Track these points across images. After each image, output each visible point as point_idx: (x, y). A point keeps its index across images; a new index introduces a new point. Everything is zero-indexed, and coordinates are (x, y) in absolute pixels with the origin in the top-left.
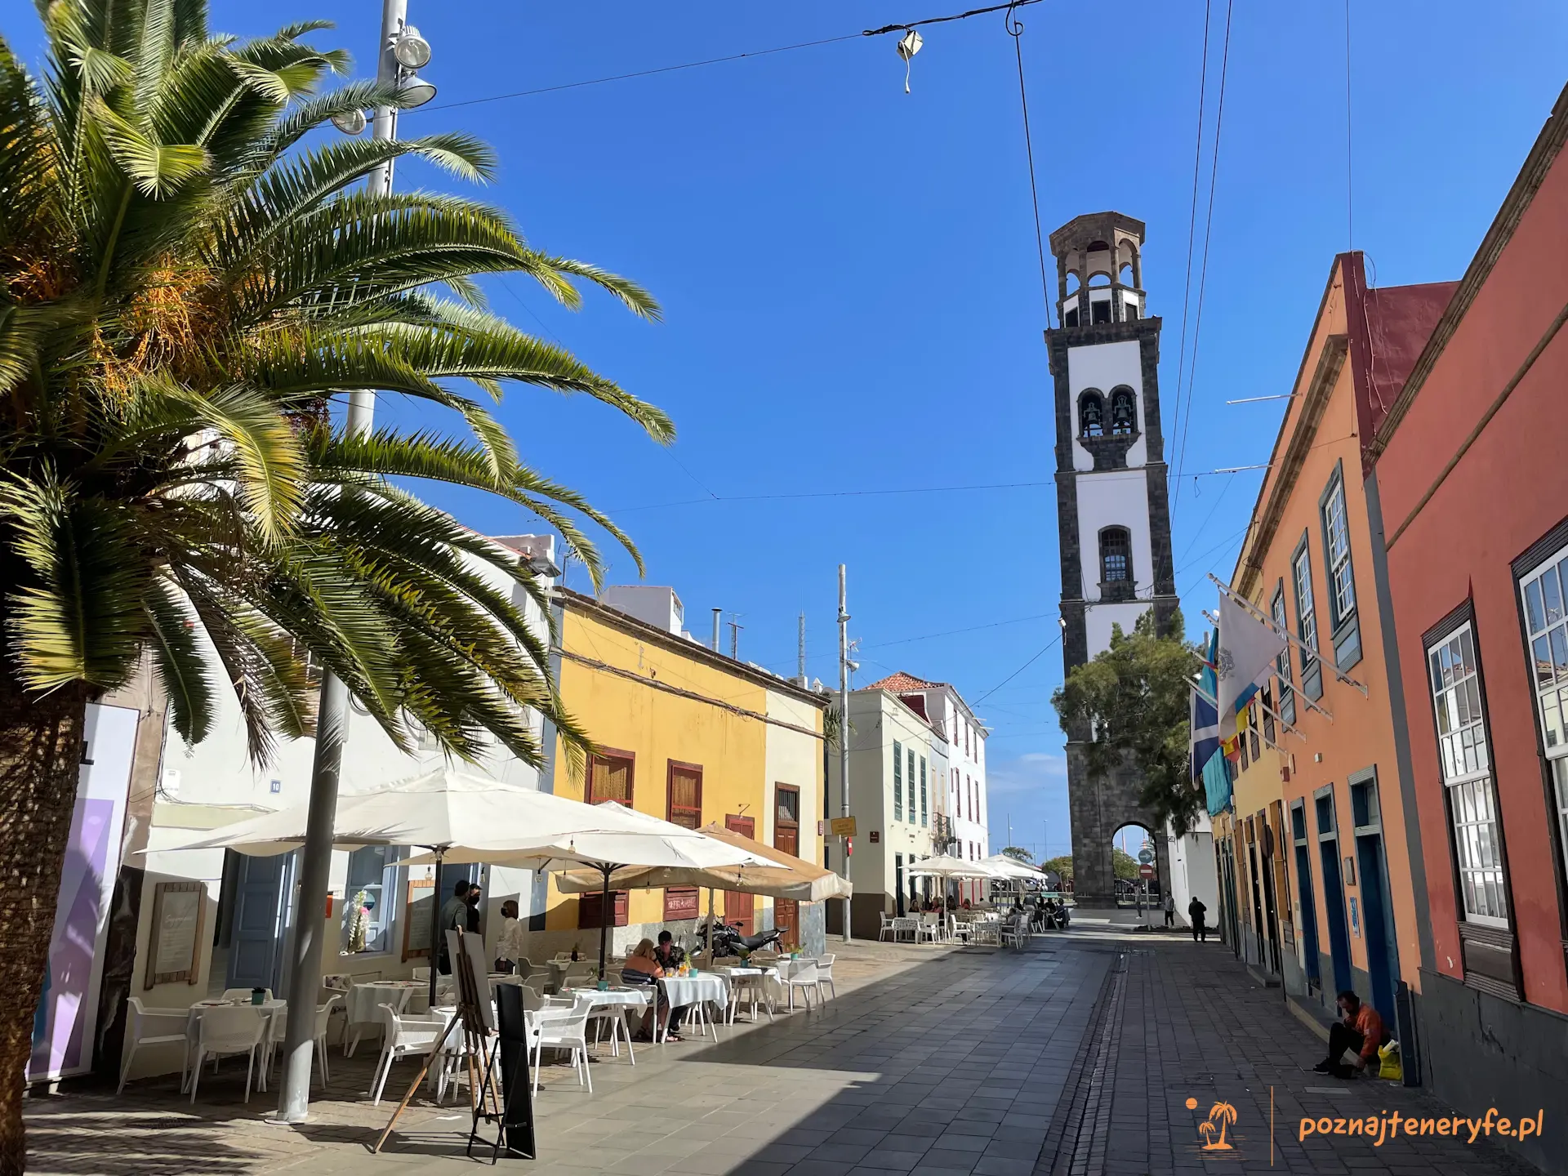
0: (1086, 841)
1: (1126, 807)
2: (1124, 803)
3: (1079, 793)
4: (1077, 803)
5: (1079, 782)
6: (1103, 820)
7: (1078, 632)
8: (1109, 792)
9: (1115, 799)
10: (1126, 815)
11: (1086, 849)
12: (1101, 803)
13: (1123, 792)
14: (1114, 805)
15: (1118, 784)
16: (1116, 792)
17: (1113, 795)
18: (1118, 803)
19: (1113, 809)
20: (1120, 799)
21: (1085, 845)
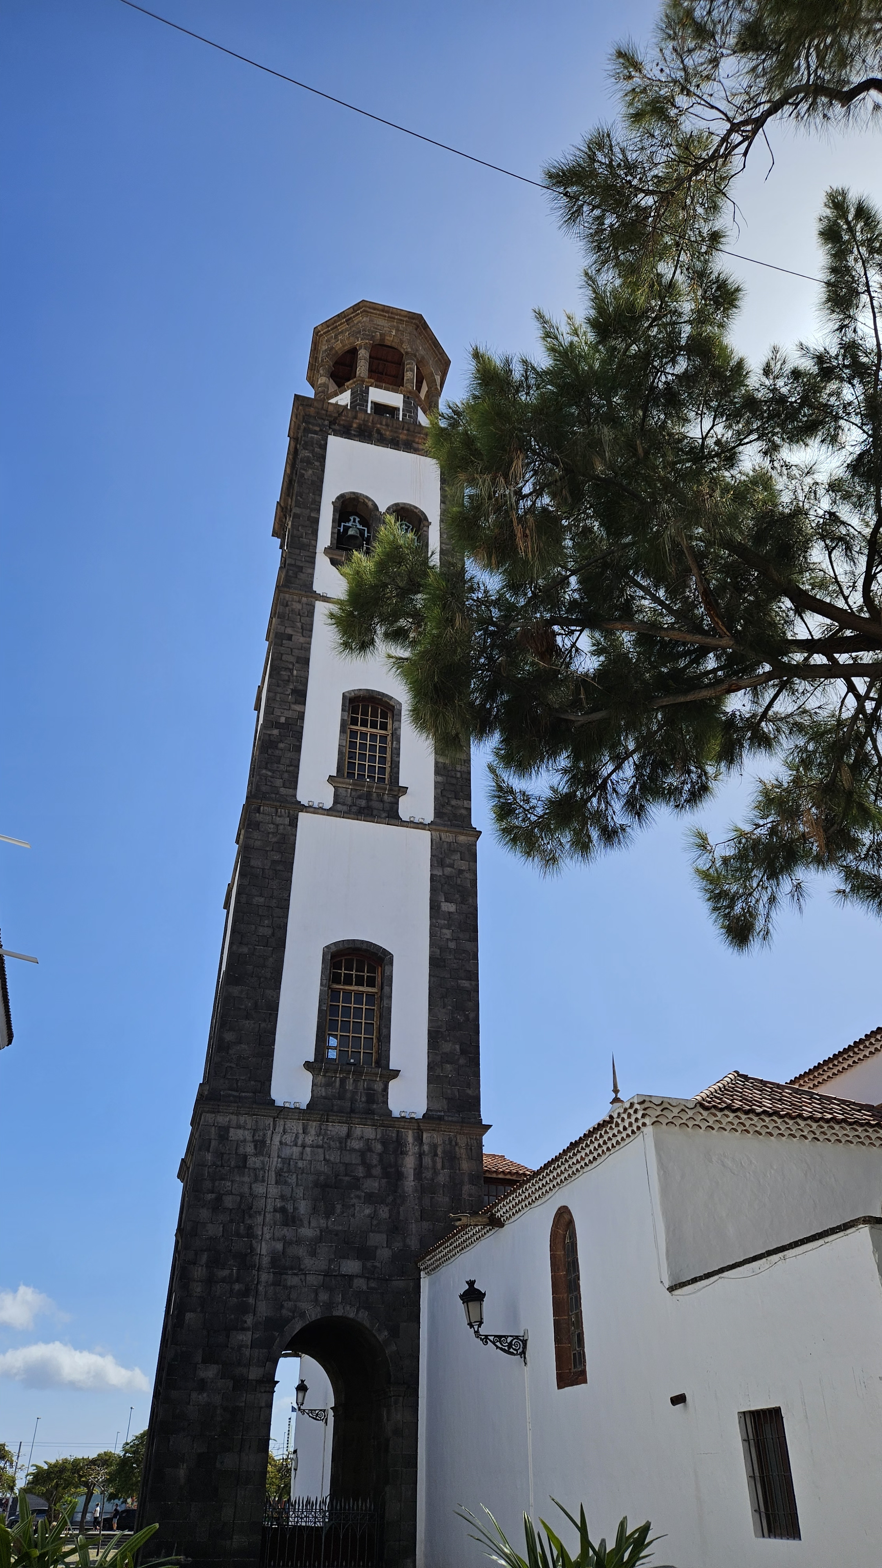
0: (210, 1372)
1: (327, 1274)
2: (320, 1263)
3: (214, 1230)
4: (204, 1258)
5: (219, 1199)
6: (264, 1309)
7: (277, 857)
8: (288, 1232)
9: (301, 1251)
10: (324, 1297)
11: (203, 1398)
12: (266, 1261)
13: (324, 1235)
14: (296, 1267)
15: (315, 1210)
16: (307, 1232)
17: (299, 1242)
18: (308, 1262)
19: (292, 1280)
20: (313, 1254)
21: (202, 1385)
